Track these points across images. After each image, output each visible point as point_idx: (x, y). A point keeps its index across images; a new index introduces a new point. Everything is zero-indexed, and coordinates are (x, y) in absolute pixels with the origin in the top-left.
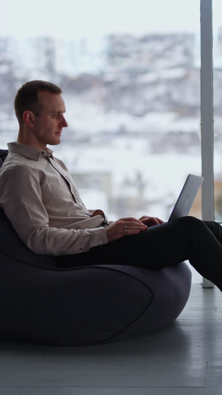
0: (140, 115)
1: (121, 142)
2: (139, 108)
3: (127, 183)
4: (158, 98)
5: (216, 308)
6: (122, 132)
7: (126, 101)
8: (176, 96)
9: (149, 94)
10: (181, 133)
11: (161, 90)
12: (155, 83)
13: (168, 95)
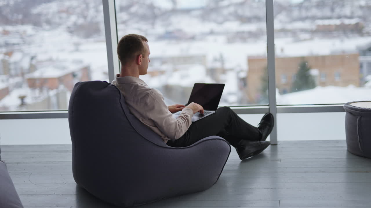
0: (221, 23)
1: (211, 38)
2: (220, 19)
3: (215, 60)
4: (230, 14)
5: (280, 159)
6: (212, 33)
7: (213, 16)
8: (240, 12)
9: (225, 12)
10: (243, 32)
11: (232, 9)
12: (228, 6)
13: (236, 12)
